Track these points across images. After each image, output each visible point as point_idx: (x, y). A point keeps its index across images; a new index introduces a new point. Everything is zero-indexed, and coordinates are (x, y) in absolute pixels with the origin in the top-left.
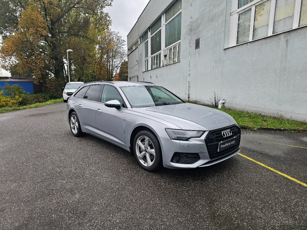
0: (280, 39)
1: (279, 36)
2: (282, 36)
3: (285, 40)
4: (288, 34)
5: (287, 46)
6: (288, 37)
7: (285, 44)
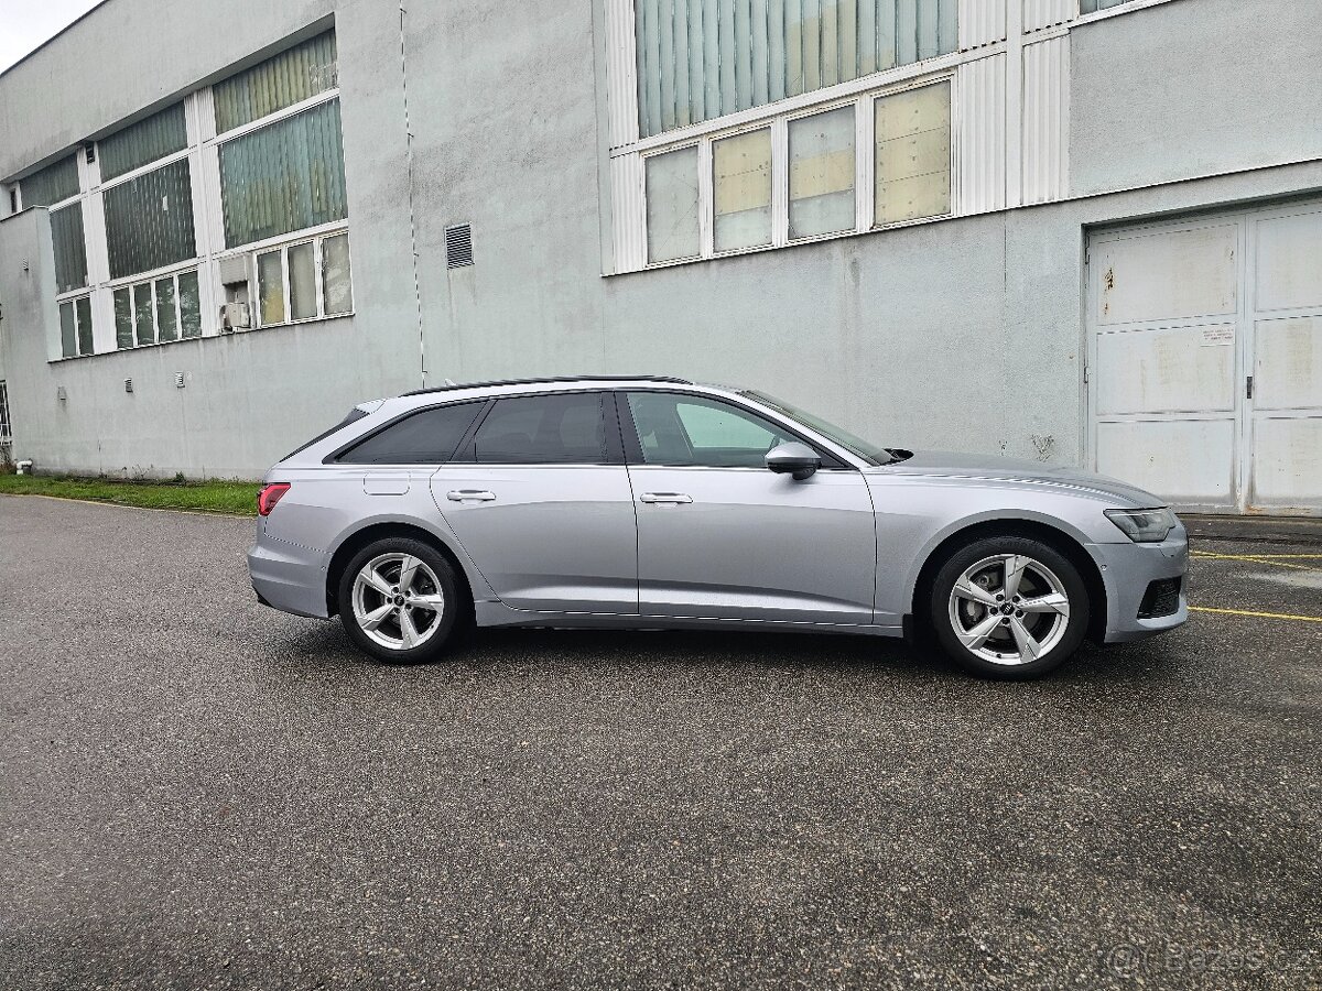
0: (830, 257)
1: (825, 247)
2: (837, 249)
3: (848, 263)
4: (855, 243)
5: (856, 278)
6: (858, 254)
7: (849, 272)
